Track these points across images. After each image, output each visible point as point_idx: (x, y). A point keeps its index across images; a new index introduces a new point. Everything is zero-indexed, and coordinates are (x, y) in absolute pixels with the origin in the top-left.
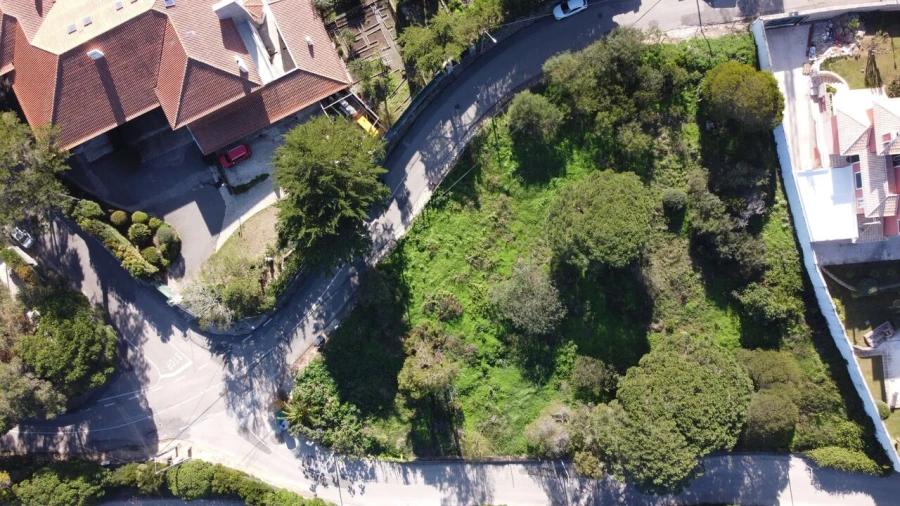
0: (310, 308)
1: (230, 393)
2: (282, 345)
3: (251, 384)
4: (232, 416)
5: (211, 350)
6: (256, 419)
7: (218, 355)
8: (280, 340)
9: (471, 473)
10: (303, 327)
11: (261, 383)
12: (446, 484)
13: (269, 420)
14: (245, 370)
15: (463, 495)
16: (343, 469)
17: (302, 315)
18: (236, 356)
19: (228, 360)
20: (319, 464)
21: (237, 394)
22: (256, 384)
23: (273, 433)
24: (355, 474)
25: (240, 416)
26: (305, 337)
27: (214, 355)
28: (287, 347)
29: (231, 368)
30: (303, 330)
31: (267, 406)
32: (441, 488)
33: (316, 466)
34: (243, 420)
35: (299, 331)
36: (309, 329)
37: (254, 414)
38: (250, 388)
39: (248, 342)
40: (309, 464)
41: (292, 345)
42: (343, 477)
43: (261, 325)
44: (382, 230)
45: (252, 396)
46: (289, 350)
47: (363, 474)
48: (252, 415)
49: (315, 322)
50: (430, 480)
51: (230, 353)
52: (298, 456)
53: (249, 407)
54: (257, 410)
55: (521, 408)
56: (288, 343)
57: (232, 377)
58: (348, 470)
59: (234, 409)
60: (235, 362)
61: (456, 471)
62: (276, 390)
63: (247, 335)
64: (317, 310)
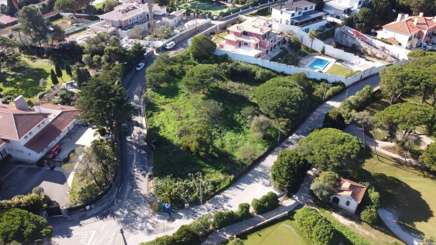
0: (134, 171)
1: (127, 226)
2: (135, 190)
3: (134, 213)
4: (138, 233)
5: (100, 219)
6: (152, 224)
7: (106, 218)
8: (132, 190)
9: (259, 169)
10: (138, 179)
11: (139, 210)
12: (256, 179)
13: (158, 219)
14: (126, 212)
15: (266, 177)
16: (213, 206)
17: (133, 176)
18: (116, 211)
19: (113, 215)
20: (201, 212)
21: (131, 223)
22: (137, 212)
23: (166, 221)
24: (220, 204)
25: (142, 229)
26: (142, 181)
27: (104, 219)
28: (138, 189)
29: (118, 216)
30: (139, 179)
31: (151, 215)
32: (257, 182)
33: (200, 214)
34: (145, 230)
35: (138, 181)
36: (141, 177)
37: (148, 222)
38: (136, 215)
39: (117, 202)
40: (196, 216)
41: (139, 187)
42: (216, 208)
43: (118, 193)
44: (138, 135)
45: (140, 217)
46: (140, 190)
47: (223, 201)
48: (147, 223)
49: (141, 173)
50: (249, 183)
51: (112, 212)
52: (188, 218)
53: (143, 222)
54: (149, 220)
55: (245, 140)
56: (137, 188)
57: (122, 219)
58: (215, 205)
59: (136, 229)
60: (118, 213)
61: (253, 173)
62: (149, 206)
63: (114, 201)
64: (138, 170)
